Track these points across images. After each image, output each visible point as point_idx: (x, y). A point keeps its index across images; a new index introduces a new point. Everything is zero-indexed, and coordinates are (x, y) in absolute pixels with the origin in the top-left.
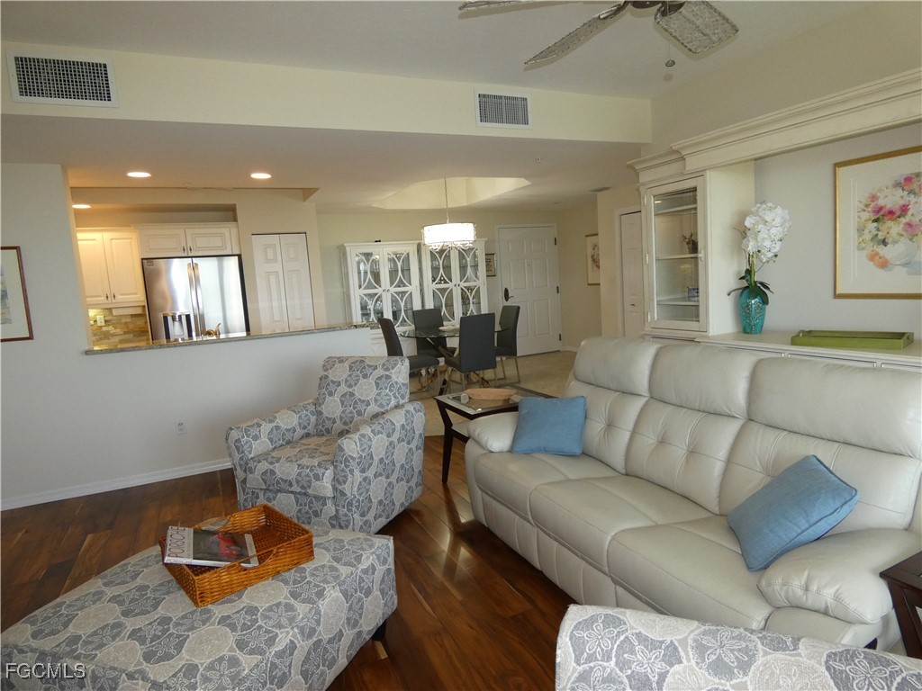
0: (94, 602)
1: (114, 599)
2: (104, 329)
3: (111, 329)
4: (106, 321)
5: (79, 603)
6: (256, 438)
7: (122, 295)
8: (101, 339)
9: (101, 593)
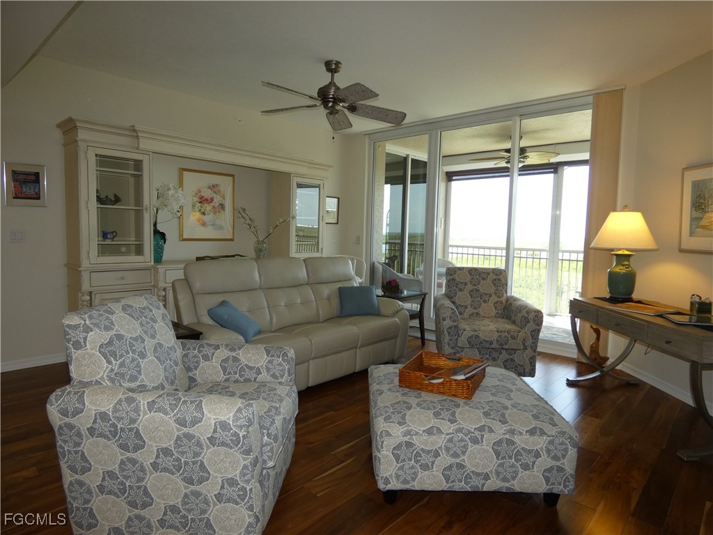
0: (519, 404)
1: (510, 399)
5: (526, 408)
9: (512, 406)
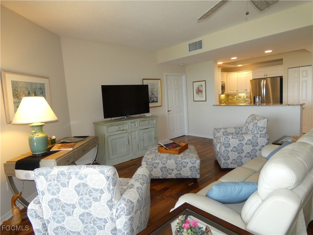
2: (246, 99)
3: (247, 99)
4: (246, 97)
6: (218, 132)
7: (240, 90)
8: (245, 102)
